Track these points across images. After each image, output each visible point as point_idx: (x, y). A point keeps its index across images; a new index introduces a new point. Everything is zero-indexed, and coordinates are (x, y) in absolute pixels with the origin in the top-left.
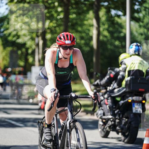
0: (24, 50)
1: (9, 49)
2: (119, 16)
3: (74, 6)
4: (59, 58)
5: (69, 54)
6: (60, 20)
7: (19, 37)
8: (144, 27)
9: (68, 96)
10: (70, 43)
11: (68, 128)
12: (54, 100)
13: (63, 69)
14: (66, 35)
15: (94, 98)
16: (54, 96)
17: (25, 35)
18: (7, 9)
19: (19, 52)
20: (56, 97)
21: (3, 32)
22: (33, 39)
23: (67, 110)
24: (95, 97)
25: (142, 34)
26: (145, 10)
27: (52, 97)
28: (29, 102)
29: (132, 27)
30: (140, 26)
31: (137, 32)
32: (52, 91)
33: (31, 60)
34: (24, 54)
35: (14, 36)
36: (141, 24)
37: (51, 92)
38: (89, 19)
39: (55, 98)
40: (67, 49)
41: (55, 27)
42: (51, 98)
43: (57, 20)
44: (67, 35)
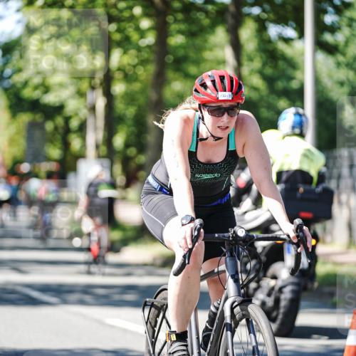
0: (60, 120)
1: (25, 118)
2: (287, 41)
3: (180, 16)
4: (200, 137)
5: (227, 127)
6: (147, 50)
7: (47, 89)
8: (349, 66)
9: (226, 235)
10: (231, 99)
11: (228, 320)
12: (190, 247)
13: (209, 167)
14: (220, 77)
15: (295, 241)
16: (192, 236)
17: (61, 85)
18: (19, 22)
19: (49, 126)
20: (195, 236)
21: (10, 77)
22: (81, 94)
23: (224, 271)
24: (298, 236)
25: (342, 84)
26: (350, 26)
27: (185, 239)
28: (72, 245)
29: (319, 65)
30: (339, 64)
31: (330, 77)
32: (184, 222)
33: (76, 143)
34: (61, 131)
35: (36, 88)
36: (341, 58)
37: (183, 225)
38: (215, 46)
39: (194, 240)
40: (223, 114)
41: (134, 66)
42: (183, 241)
43: (139, 49)
44: (222, 78)
